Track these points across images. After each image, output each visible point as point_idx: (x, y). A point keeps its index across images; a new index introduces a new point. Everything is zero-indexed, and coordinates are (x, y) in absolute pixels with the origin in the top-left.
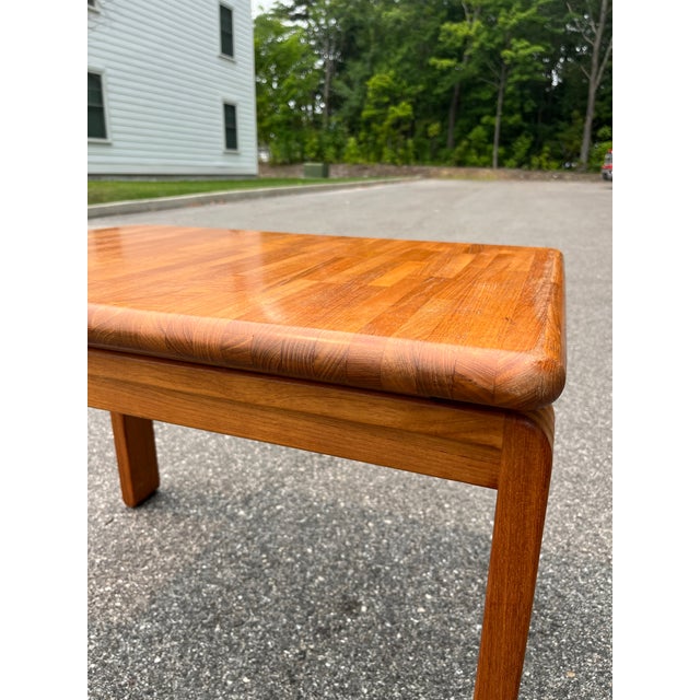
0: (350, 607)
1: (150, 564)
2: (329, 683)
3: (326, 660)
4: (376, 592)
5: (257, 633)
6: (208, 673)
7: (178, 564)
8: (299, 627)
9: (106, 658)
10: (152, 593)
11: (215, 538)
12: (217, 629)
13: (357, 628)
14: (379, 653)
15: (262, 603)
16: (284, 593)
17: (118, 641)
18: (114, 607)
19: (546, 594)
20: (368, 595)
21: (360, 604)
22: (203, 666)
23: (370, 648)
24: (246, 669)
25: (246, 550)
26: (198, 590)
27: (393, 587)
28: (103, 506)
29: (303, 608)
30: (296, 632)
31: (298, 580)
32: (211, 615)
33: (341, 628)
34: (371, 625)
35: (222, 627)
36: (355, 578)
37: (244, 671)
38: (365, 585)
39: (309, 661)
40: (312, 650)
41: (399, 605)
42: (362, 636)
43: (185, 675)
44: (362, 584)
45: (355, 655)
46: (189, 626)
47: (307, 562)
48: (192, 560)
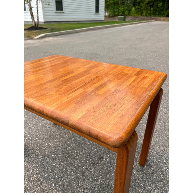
0: (101, 158)
1: (56, 140)
2: (92, 177)
3: (92, 171)
4: (108, 156)
5: (77, 161)
6: (64, 170)
7: (63, 141)
8: (87, 162)
9: (43, 162)
10: (56, 147)
11: (72, 135)
12: (69, 159)
13: (101, 164)
14: (105, 172)
15: (80, 154)
16: (86, 152)
17: (46, 159)
18: (47, 150)
19: (153, 163)
20: (106, 156)
21: (104, 158)
22: (64, 168)
23: (103, 170)
24: (73, 170)
25: (79, 139)
26: (66, 148)
27: (113, 155)
28: (48, 123)
29: (89, 157)
30: (87, 163)
31: (90, 149)
32: (68, 155)
33: (97, 164)
34: (105, 164)
35: (70, 159)
36: (104, 151)
37: (73, 171)
38: (106, 153)
39: (88, 171)
40: (89, 168)
41: (113, 160)
42: (102, 167)
43: (59, 169)
44: (105, 153)
45: (99, 171)
46: (63, 157)
47: (93, 145)
48: (66, 140)
